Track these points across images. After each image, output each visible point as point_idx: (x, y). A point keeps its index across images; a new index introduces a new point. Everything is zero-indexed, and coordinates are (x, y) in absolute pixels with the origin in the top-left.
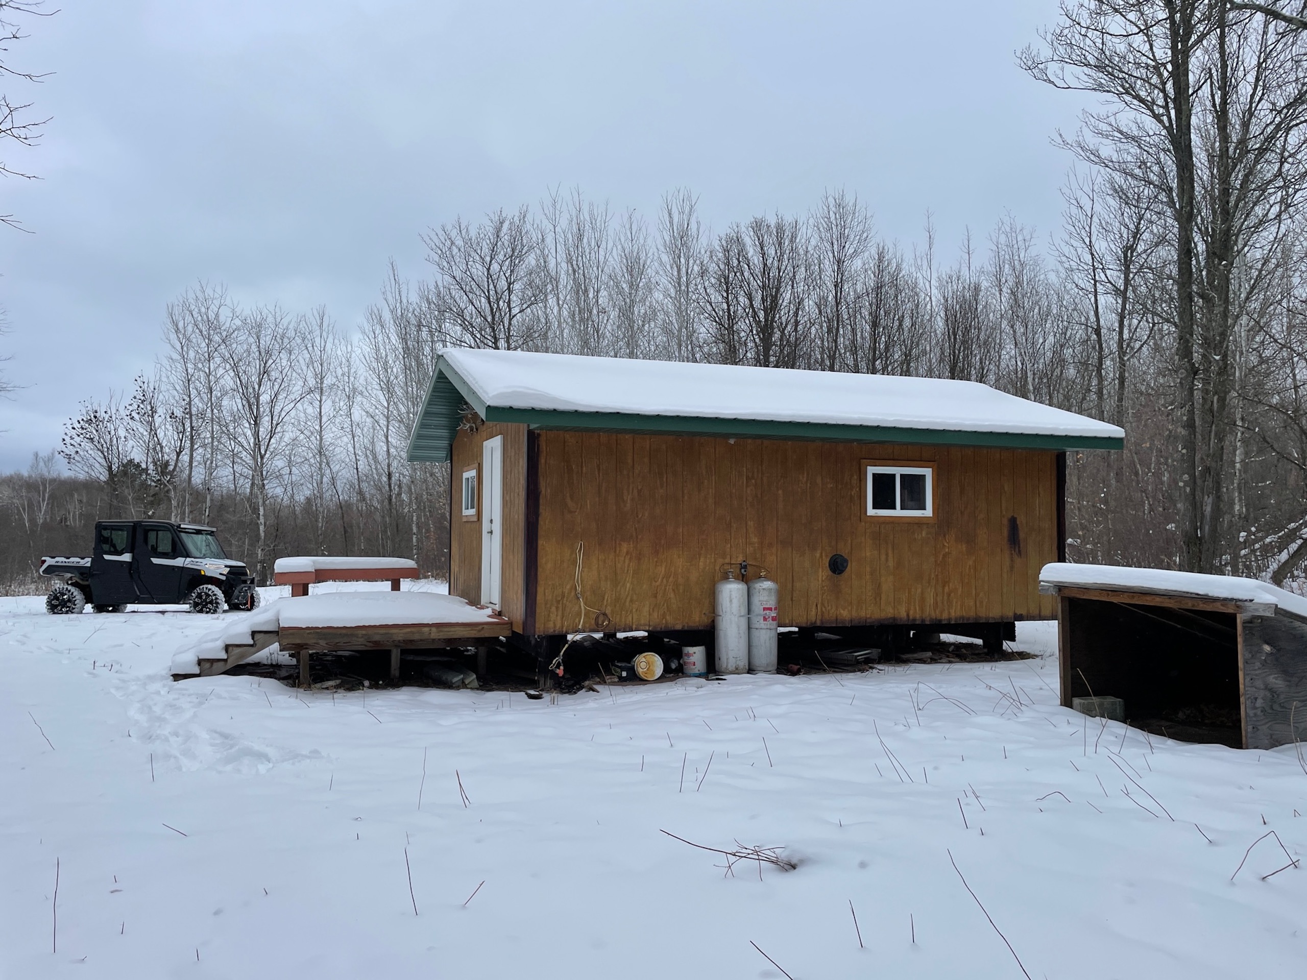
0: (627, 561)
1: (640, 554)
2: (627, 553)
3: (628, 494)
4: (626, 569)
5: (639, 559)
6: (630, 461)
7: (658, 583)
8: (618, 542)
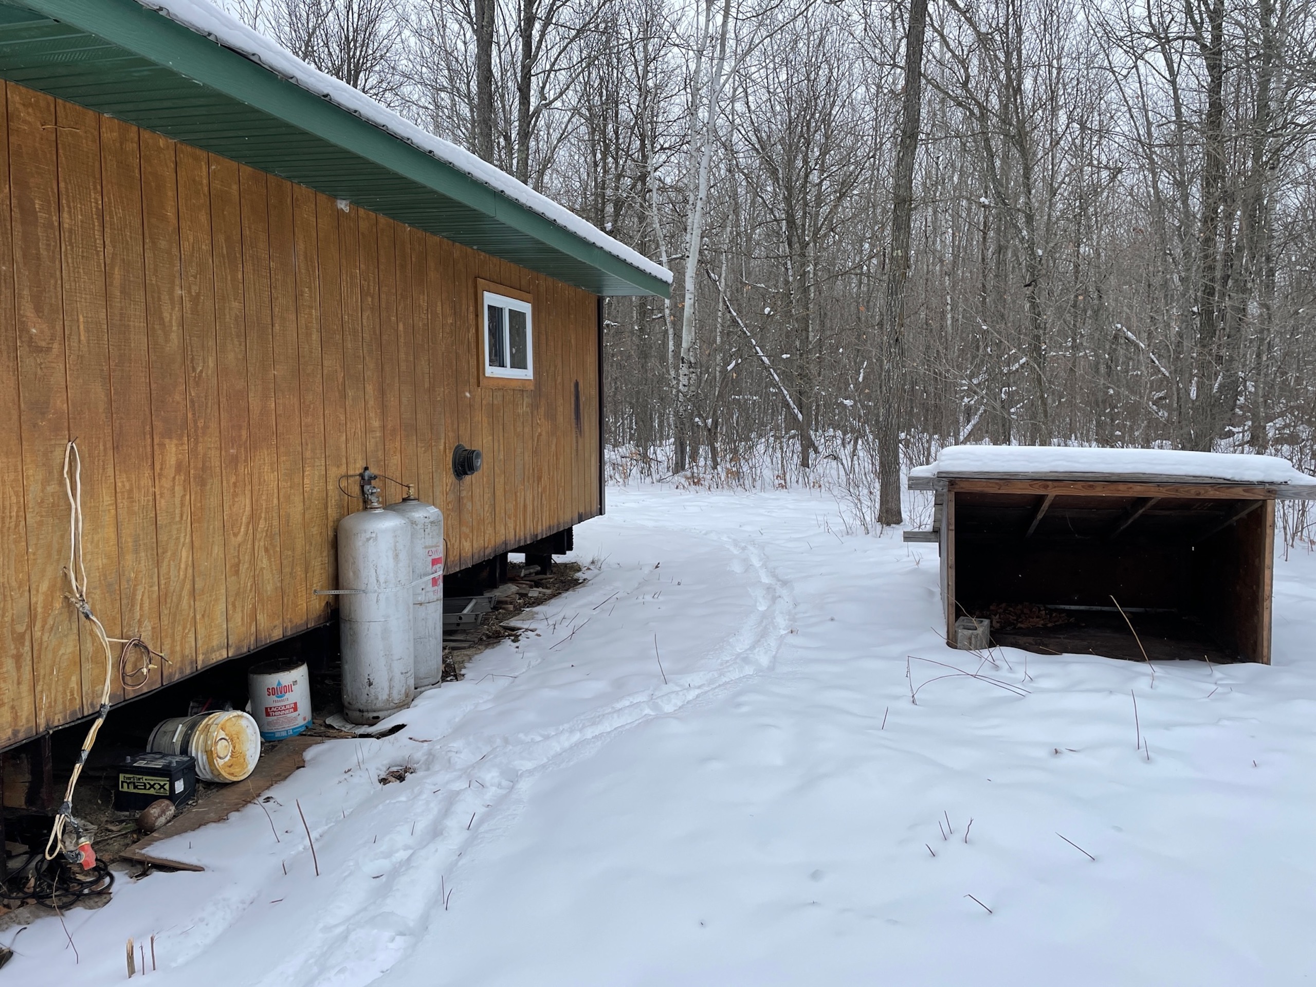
0: (178, 489)
1: (204, 469)
2: (179, 468)
3: (173, 309)
4: (178, 511)
5: (202, 483)
6: (171, 214)
7: (240, 538)
8: (156, 441)
